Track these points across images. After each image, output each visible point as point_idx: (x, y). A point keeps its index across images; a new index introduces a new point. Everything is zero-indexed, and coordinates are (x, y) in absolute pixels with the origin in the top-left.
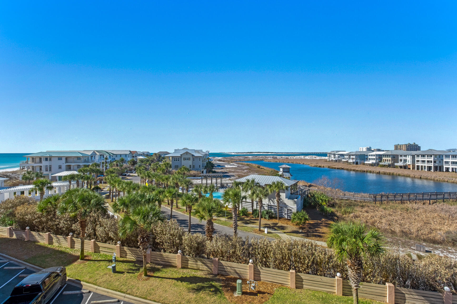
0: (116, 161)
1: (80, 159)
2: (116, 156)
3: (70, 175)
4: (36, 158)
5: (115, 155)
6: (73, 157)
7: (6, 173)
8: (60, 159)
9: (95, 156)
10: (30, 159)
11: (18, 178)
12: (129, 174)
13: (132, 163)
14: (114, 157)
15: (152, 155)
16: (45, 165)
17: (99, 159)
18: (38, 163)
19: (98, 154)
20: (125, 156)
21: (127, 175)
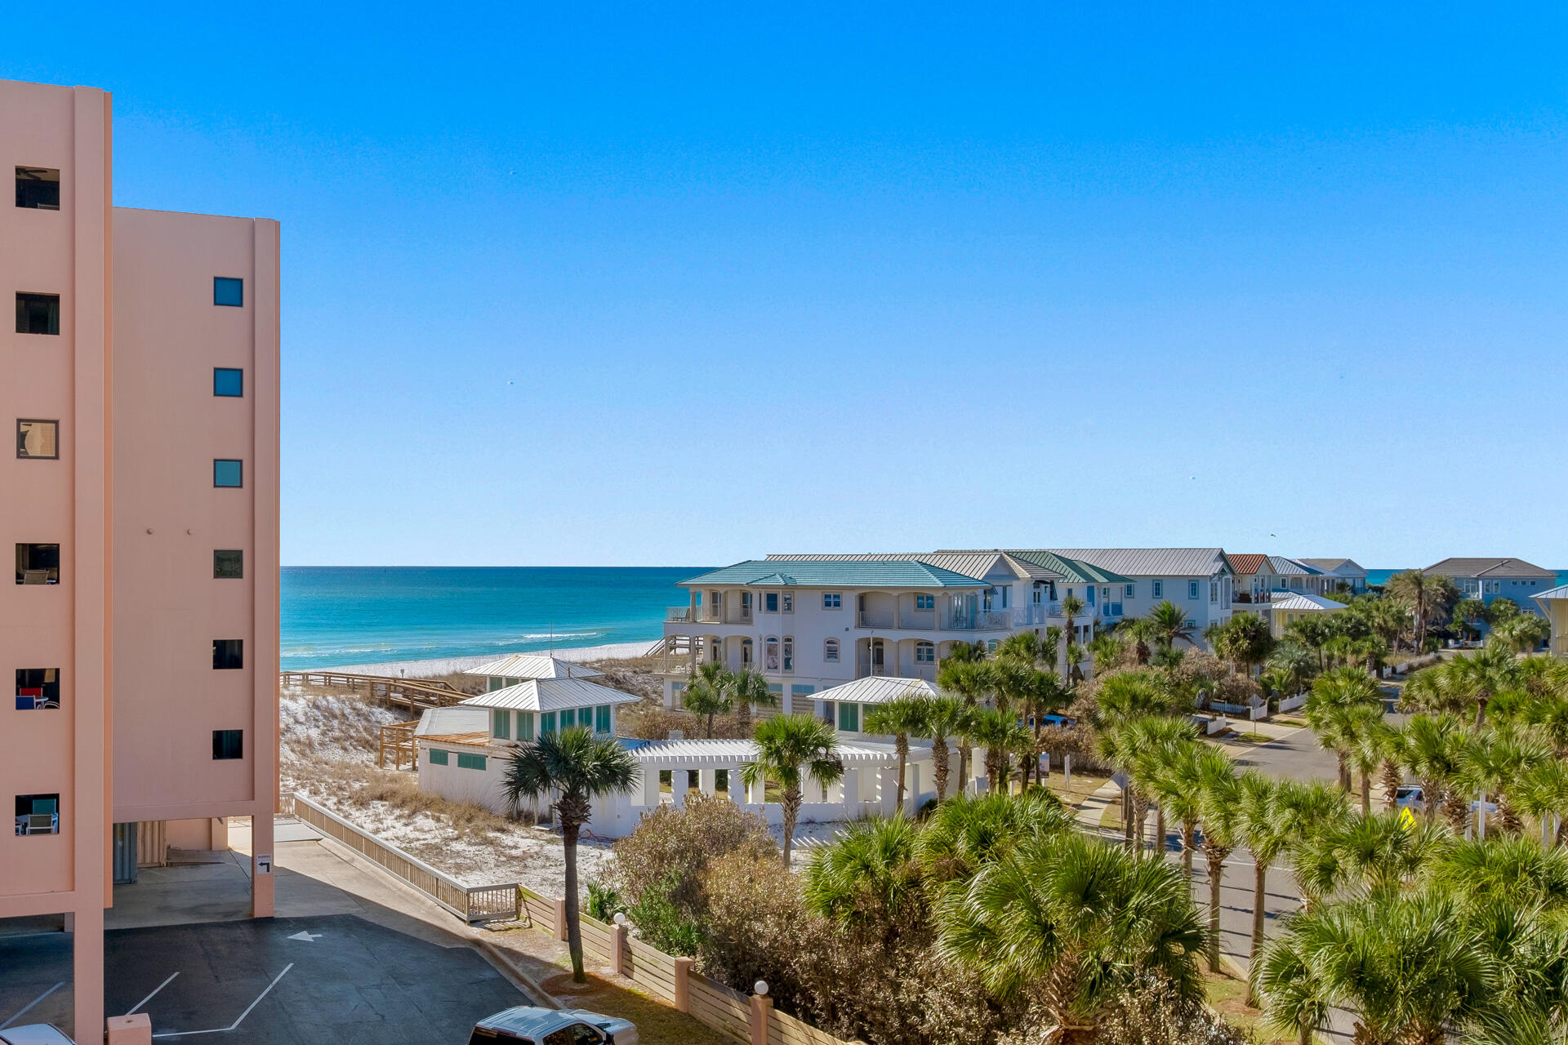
0: (1136, 628)
1: (931, 606)
2: (1129, 590)
3: (901, 705)
4: (726, 592)
5: (1123, 585)
6: (895, 593)
7: (612, 666)
8: (832, 600)
9: (1005, 589)
10: (705, 600)
11: (654, 696)
12: (1222, 721)
13: (1244, 644)
14: (1116, 593)
15: (1380, 590)
16: (766, 634)
17: (1029, 609)
18: (733, 623)
19: (1022, 572)
20: (1185, 588)
21: (1212, 728)
